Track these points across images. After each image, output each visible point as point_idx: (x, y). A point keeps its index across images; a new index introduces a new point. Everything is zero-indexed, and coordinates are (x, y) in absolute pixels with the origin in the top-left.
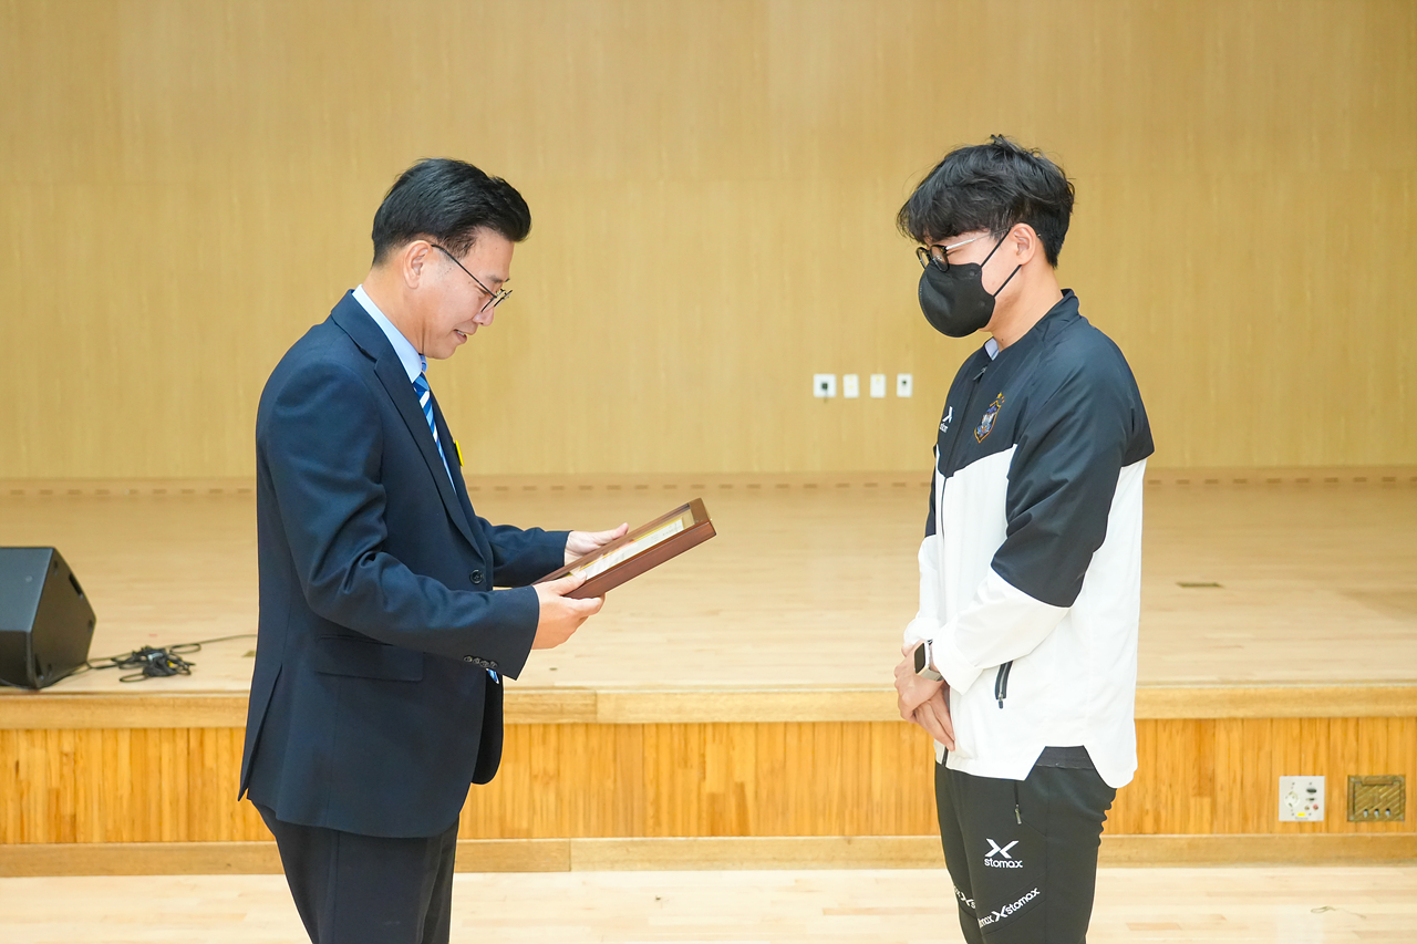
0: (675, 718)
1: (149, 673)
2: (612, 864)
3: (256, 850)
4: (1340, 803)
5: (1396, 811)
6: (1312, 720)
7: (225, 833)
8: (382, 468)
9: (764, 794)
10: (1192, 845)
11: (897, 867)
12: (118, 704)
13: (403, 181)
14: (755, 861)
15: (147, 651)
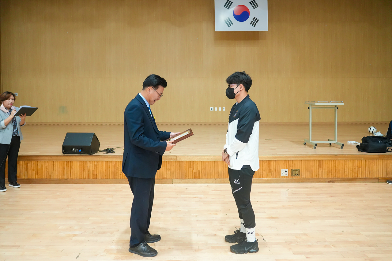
0: (189, 160)
1: (108, 153)
2: (179, 183)
3: (124, 180)
4: (290, 173)
5: (299, 174)
6: (286, 160)
7: (119, 178)
8: (143, 121)
9: (202, 172)
10: (268, 180)
11: (223, 183)
12: (103, 157)
13: (148, 77)
14: (201, 183)
15: (108, 149)
